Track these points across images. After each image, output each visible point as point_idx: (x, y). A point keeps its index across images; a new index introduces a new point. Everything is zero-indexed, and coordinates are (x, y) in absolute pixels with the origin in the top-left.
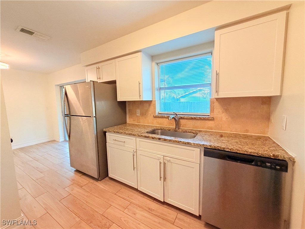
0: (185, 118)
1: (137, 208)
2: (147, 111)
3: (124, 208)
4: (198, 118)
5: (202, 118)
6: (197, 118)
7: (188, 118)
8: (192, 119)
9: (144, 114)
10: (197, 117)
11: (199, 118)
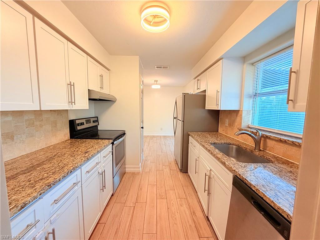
0: (271, 138)
1: (186, 204)
2: (234, 121)
3: (179, 197)
4: (290, 143)
5: (297, 144)
6: (288, 142)
7: (275, 139)
8: (281, 141)
9: (231, 125)
10: (288, 140)
11: (293, 142)
